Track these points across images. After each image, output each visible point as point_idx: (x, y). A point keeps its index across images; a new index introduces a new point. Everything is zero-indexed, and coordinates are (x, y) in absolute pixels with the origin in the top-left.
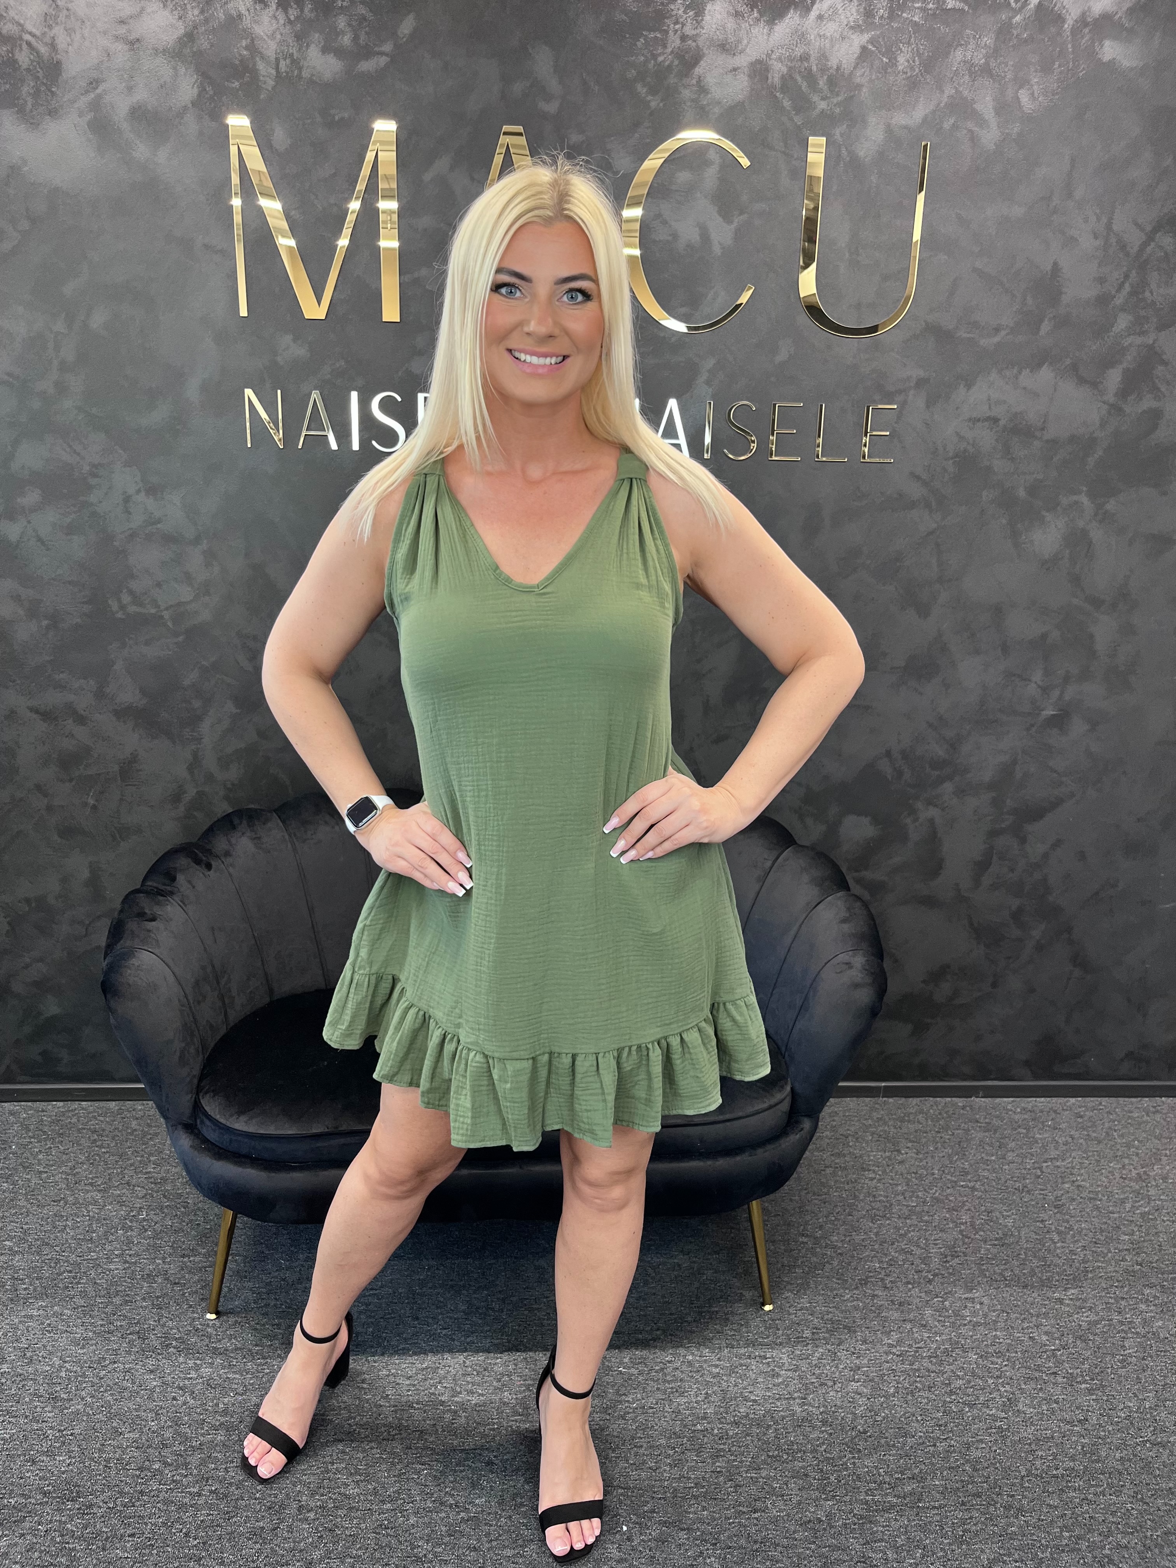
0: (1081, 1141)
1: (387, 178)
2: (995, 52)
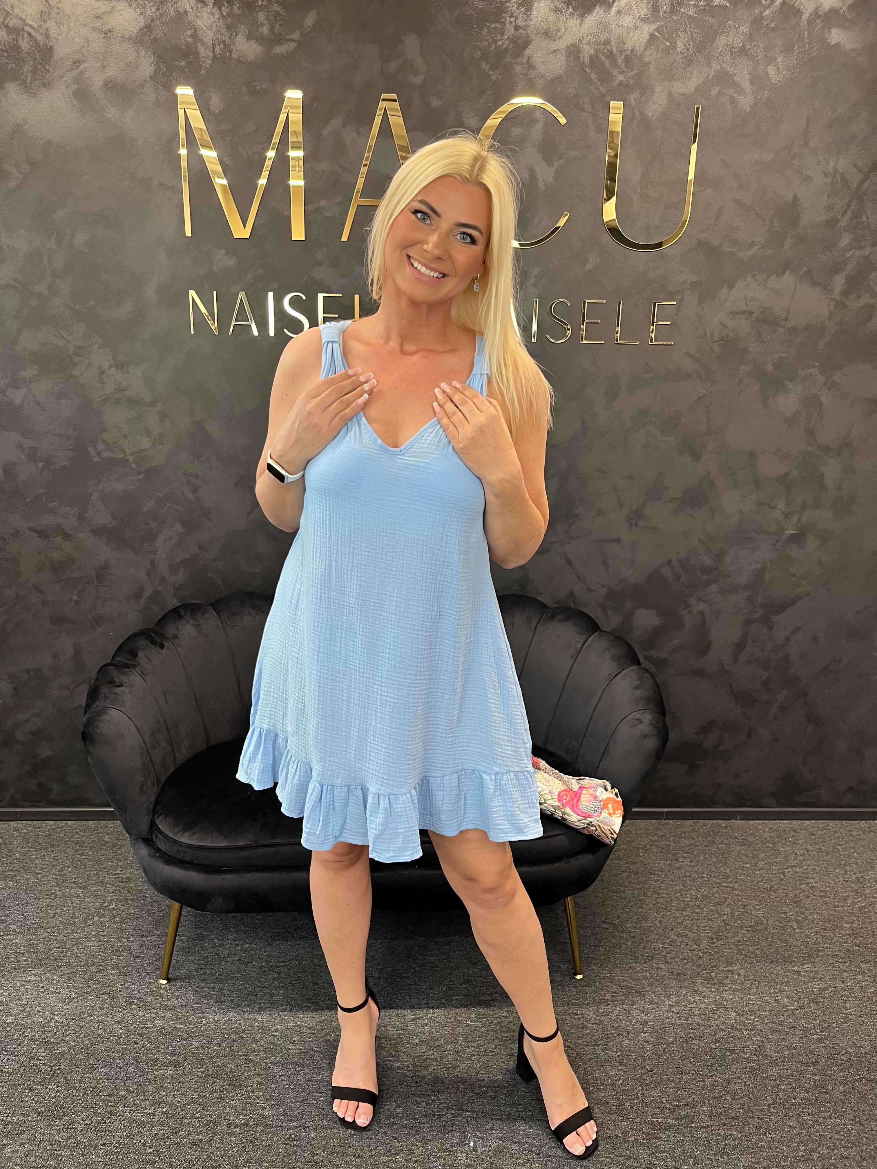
0: (814, 853)
1: (295, 133)
2: (750, 38)
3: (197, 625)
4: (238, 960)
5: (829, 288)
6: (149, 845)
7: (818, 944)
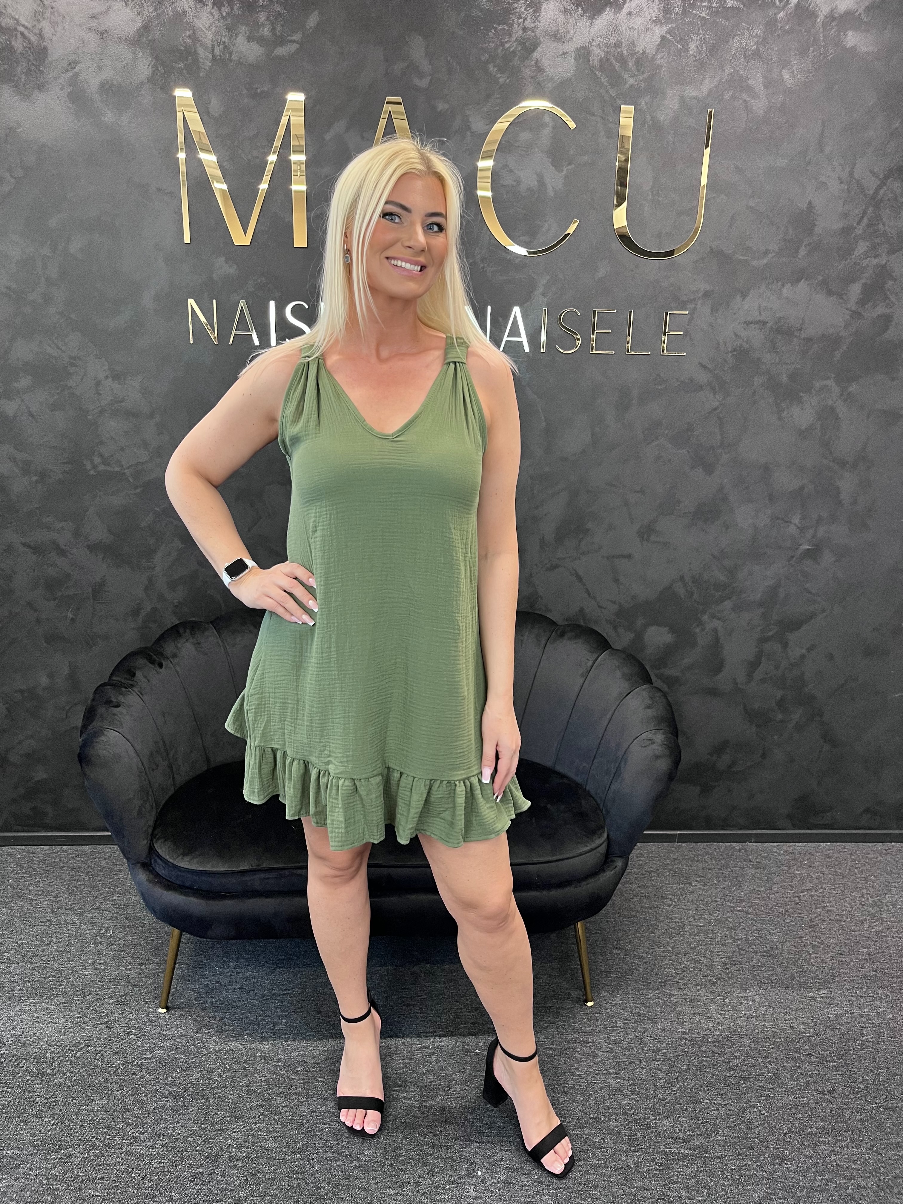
0: (830, 876)
1: (297, 137)
2: (764, 40)
3: (197, 643)
4: (240, 989)
5: (845, 297)
6: (148, 870)
7: (834, 969)
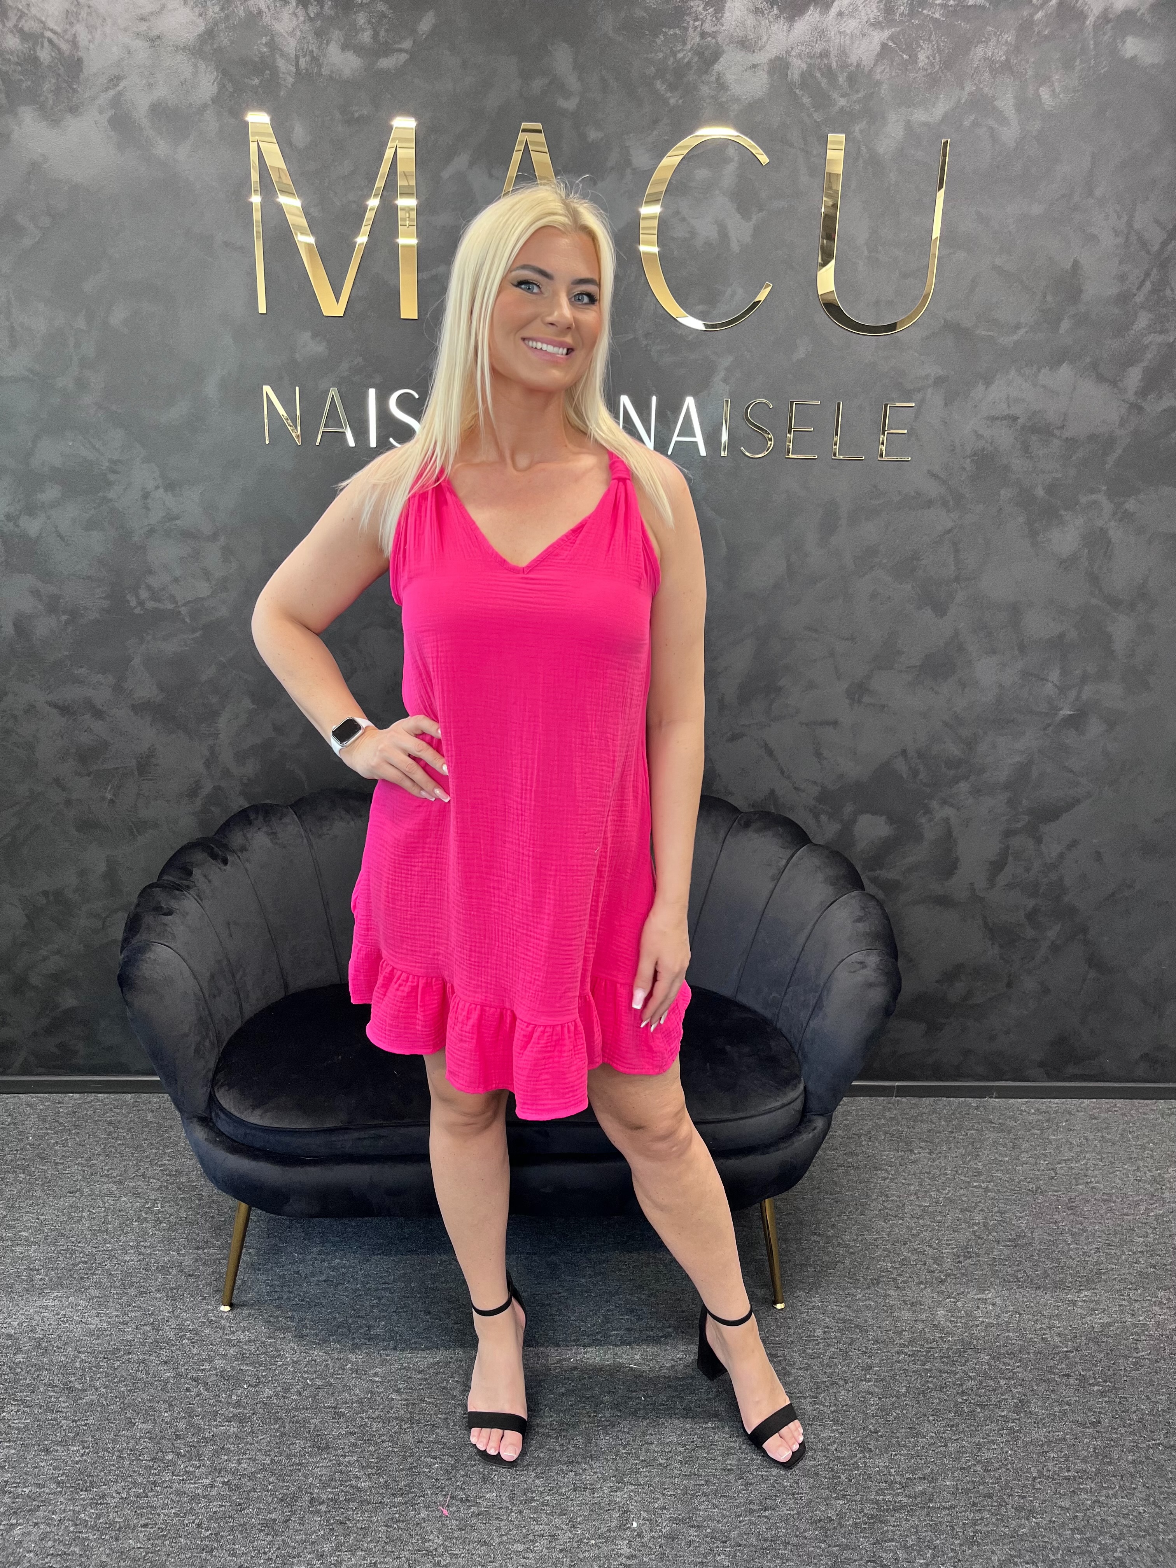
2: (1017, 49)
3: (272, 833)
4: (325, 1281)
5: (1120, 385)
6: (207, 1126)
7: (1100, 1264)
